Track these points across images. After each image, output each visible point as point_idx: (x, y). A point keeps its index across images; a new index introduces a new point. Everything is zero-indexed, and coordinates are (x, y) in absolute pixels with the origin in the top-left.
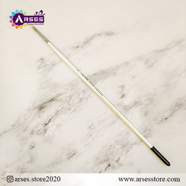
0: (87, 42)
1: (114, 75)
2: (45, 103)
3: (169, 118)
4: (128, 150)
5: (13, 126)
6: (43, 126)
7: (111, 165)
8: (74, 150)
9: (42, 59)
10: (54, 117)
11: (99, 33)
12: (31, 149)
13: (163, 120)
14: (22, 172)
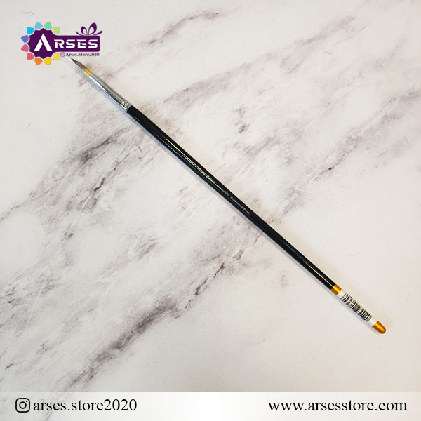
0: (171, 31)
1: (225, 89)
2: (94, 148)
3: (336, 167)
4: (259, 235)
5: (33, 194)
6: (90, 192)
7: (225, 265)
8: (153, 238)
10: (112, 175)
11: (192, 15)
12: (67, 239)
13: (324, 172)
14: (49, 288)
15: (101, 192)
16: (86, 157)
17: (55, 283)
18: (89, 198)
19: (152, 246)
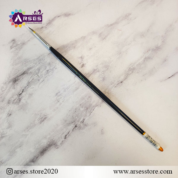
0: (50, 23)
1: (74, 48)
4: (91, 112)
6: (18, 96)
7: (77, 125)
8: (45, 115)
9: (14, 40)
10: (27, 88)
11: (59, 15)
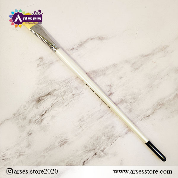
2: (43, 97)
3: (151, 116)
12: (29, 135)
13: (145, 117)
14: (20, 155)
15: (45, 116)
16: (39, 100)
17: (23, 153)
18: (39, 119)
19: (66, 142)
